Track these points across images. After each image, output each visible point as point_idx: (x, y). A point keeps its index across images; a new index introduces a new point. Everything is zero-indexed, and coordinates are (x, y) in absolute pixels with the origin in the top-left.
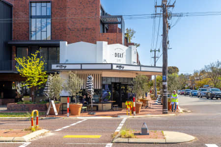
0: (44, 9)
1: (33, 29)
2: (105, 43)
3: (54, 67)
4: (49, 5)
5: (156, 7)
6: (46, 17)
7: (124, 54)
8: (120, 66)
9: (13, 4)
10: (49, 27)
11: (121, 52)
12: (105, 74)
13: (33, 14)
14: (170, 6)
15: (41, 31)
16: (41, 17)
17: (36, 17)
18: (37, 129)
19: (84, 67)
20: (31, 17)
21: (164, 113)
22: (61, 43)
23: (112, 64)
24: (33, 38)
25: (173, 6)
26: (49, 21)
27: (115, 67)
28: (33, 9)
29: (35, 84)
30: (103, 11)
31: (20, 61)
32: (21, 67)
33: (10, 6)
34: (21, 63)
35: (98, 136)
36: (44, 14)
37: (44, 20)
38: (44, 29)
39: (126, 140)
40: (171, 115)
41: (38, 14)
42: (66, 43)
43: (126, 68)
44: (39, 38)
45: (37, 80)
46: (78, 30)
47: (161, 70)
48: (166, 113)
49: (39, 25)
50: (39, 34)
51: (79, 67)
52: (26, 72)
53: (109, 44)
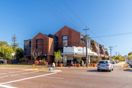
0: (66, 37)
6: (66, 40)
11: (80, 49)
12: (74, 56)
13: (63, 39)
19: (67, 54)
20: (63, 40)
27: (74, 54)
33: (58, 37)
36: (66, 39)
38: (66, 43)
41: (65, 39)
42: (65, 47)
43: (78, 54)
53: (76, 47)
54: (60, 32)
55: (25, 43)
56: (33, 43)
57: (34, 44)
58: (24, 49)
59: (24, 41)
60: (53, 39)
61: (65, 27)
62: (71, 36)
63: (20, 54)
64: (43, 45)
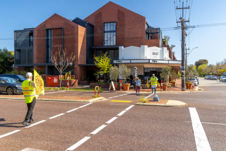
0: (112, 27)
1: (106, 39)
2: (146, 47)
3: (115, 62)
4: (115, 24)
5: (177, 22)
6: (113, 31)
7: (159, 53)
8: (154, 60)
9: (94, 25)
10: (115, 37)
11: (157, 52)
12: (146, 66)
13: (106, 30)
14: (187, 21)
15: (110, 40)
16: (110, 32)
17: (108, 32)
18: (98, 96)
19: (132, 61)
20: (105, 32)
21: (182, 90)
22: (120, 47)
23: (149, 60)
24: (106, 45)
25: (188, 21)
26: (115, 33)
27: (151, 61)
28: (106, 27)
29: (105, 72)
30: (148, 26)
31: (97, 59)
32: (97, 62)
33: (93, 26)
34: (97, 60)
35: (129, 102)
37: (112, 34)
38: (112, 39)
39: (142, 104)
40: (187, 91)
41: (109, 30)
42: (123, 47)
43: (158, 62)
44: (109, 45)
45: (106, 69)
46: (132, 39)
47: (180, 63)
48: (184, 90)
49: (109, 36)
50: (109, 42)
51: (129, 62)
52: (100, 65)
53: (148, 47)
54: (98, 14)
55: (16, 37)
56: (38, 36)
57: (42, 38)
58: (15, 50)
59: (15, 31)
60: (85, 29)
61: (110, 3)
62: (124, 25)
63: (4, 62)
64: (62, 42)
